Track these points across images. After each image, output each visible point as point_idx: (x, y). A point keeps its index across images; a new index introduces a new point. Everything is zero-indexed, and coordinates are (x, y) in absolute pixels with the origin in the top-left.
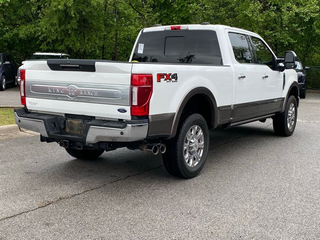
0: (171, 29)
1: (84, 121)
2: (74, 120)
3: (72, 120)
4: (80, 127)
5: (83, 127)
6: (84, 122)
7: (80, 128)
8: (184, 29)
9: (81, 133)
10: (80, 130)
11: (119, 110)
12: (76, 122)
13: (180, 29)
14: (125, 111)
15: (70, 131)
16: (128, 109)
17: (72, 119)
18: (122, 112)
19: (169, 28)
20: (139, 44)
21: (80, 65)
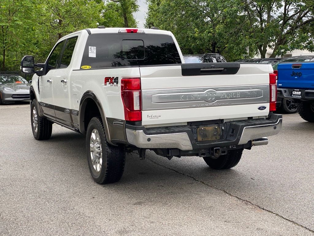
0: (126, 32)
1: (219, 125)
2: (207, 126)
3: (205, 128)
4: (214, 132)
5: (218, 133)
6: (219, 127)
7: (215, 134)
8: (140, 32)
9: (216, 138)
10: (215, 135)
11: (259, 108)
12: (210, 128)
13: (136, 33)
14: (265, 108)
15: (202, 140)
16: (267, 105)
17: (205, 126)
18: (263, 109)
19: (124, 31)
20: (89, 47)
21: (225, 68)
